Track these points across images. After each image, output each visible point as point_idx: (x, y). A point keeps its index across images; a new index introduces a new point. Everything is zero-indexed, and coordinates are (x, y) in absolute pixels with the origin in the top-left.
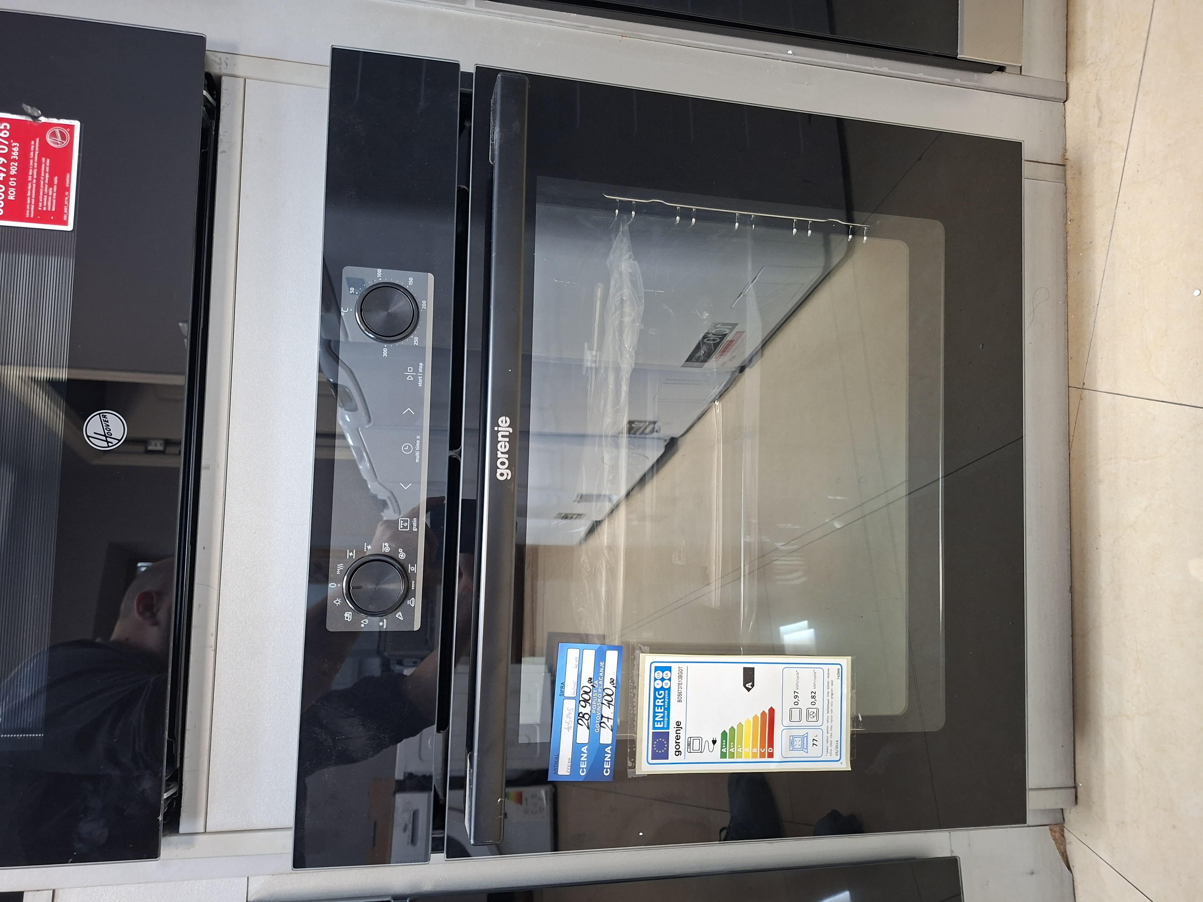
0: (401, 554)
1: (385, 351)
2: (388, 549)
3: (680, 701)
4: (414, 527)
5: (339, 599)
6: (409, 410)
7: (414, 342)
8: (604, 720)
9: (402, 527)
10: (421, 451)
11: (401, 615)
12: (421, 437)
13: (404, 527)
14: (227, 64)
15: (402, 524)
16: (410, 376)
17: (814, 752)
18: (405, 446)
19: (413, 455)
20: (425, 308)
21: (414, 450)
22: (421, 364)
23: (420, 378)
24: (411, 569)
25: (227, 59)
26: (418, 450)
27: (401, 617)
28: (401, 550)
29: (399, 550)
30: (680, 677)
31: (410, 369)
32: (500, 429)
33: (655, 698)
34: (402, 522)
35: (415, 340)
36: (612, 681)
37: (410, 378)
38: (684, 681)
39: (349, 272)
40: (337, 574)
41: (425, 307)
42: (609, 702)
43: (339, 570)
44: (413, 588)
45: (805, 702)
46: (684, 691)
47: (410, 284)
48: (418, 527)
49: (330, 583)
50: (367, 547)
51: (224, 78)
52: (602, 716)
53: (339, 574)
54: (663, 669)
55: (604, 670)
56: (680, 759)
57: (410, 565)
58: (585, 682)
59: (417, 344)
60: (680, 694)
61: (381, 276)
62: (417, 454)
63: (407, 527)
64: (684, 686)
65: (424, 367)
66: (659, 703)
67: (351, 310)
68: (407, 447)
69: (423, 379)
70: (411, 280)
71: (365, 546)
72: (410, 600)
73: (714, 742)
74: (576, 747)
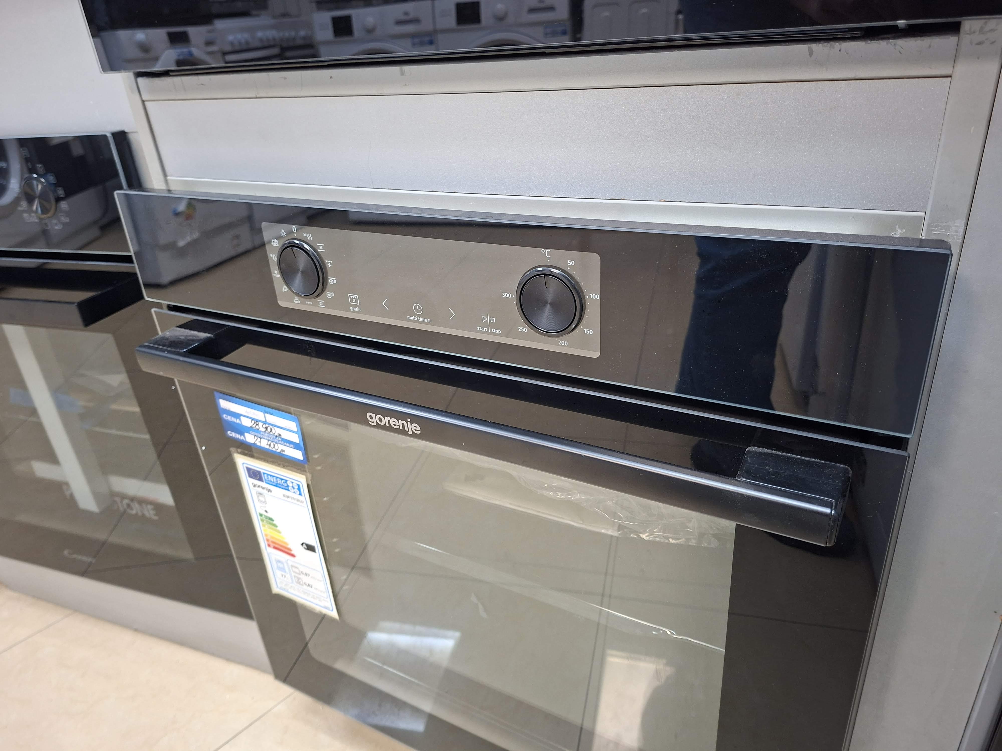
0: (330, 295)
1: (509, 295)
2: (332, 283)
3: (284, 496)
4: (353, 308)
5: (285, 234)
6: (453, 314)
7: (522, 328)
8: (259, 439)
9: (351, 297)
10: (417, 322)
11: (286, 290)
12: (429, 324)
13: (351, 299)
14: (980, 43)
15: (353, 297)
16: (486, 319)
17: (279, 573)
18: (419, 307)
19: (413, 314)
20: (559, 344)
21: (418, 316)
22: (499, 332)
23: (485, 329)
24: (321, 302)
25: (993, 43)
26: (418, 319)
27: (285, 290)
28: (333, 294)
29: (333, 293)
30: (298, 500)
31: (493, 320)
32: (409, 423)
33: (282, 479)
34: (355, 297)
35: (524, 329)
36: (283, 451)
37: (484, 319)
38: (296, 502)
39: (594, 259)
40: (304, 234)
41: (561, 343)
42: (270, 445)
43: (307, 236)
44: (307, 302)
45: (305, 579)
46: (289, 500)
47: (585, 330)
48: (353, 312)
49: (295, 226)
50: (330, 264)
51: (957, 38)
52: (261, 438)
53: (304, 235)
54: (299, 489)
55: (288, 446)
56: (251, 486)
57: (323, 301)
58: (278, 431)
59: (519, 330)
60: (288, 497)
61: (591, 298)
62: (415, 318)
63: (352, 301)
64: (293, 501)
65: (497, 334)
66: (279, 481)
67: (549, 261)
68: (420, 309)
69: (484, 332)
70: (591, 332)
71: (330, 262)
72: (298, 299)
73: (266, 511)
74: (237, 416)
